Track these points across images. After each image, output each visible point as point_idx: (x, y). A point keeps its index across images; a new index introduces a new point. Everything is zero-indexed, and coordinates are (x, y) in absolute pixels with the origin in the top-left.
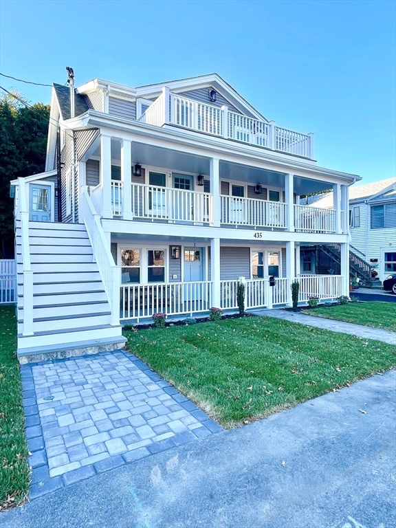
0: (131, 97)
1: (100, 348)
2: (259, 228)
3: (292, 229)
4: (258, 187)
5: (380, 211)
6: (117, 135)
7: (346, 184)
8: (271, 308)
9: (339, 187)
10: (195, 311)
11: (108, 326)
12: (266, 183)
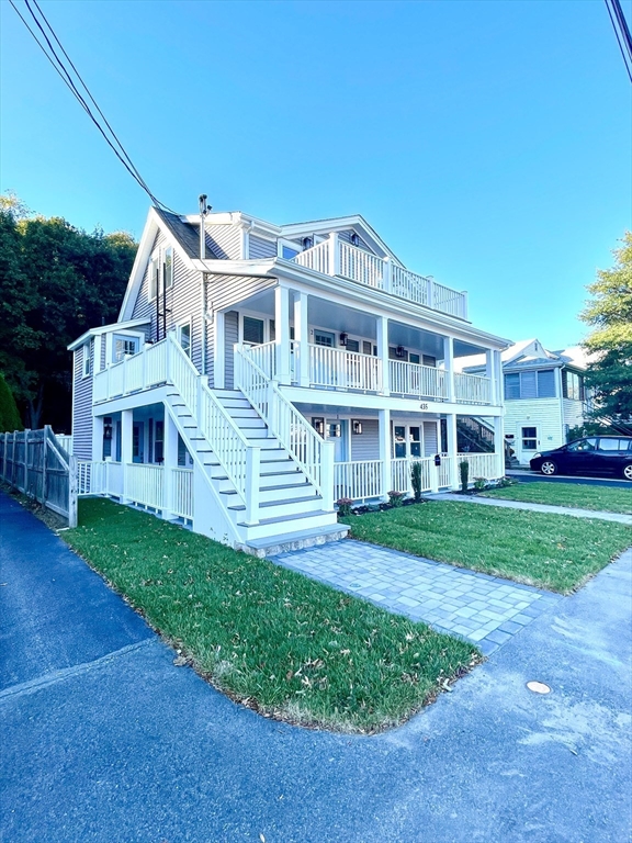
0: (272, 236)
1: (327, 536)
2: (423, 399)
3: (454, 400)
4: (400, 349)
5: (514, 380)
6: (295, 287)
7: (498, 349)
8: (437, 491)
9: (492, 353)
10: (367, 497)
11: (320, 513)
12: (407, 345)
